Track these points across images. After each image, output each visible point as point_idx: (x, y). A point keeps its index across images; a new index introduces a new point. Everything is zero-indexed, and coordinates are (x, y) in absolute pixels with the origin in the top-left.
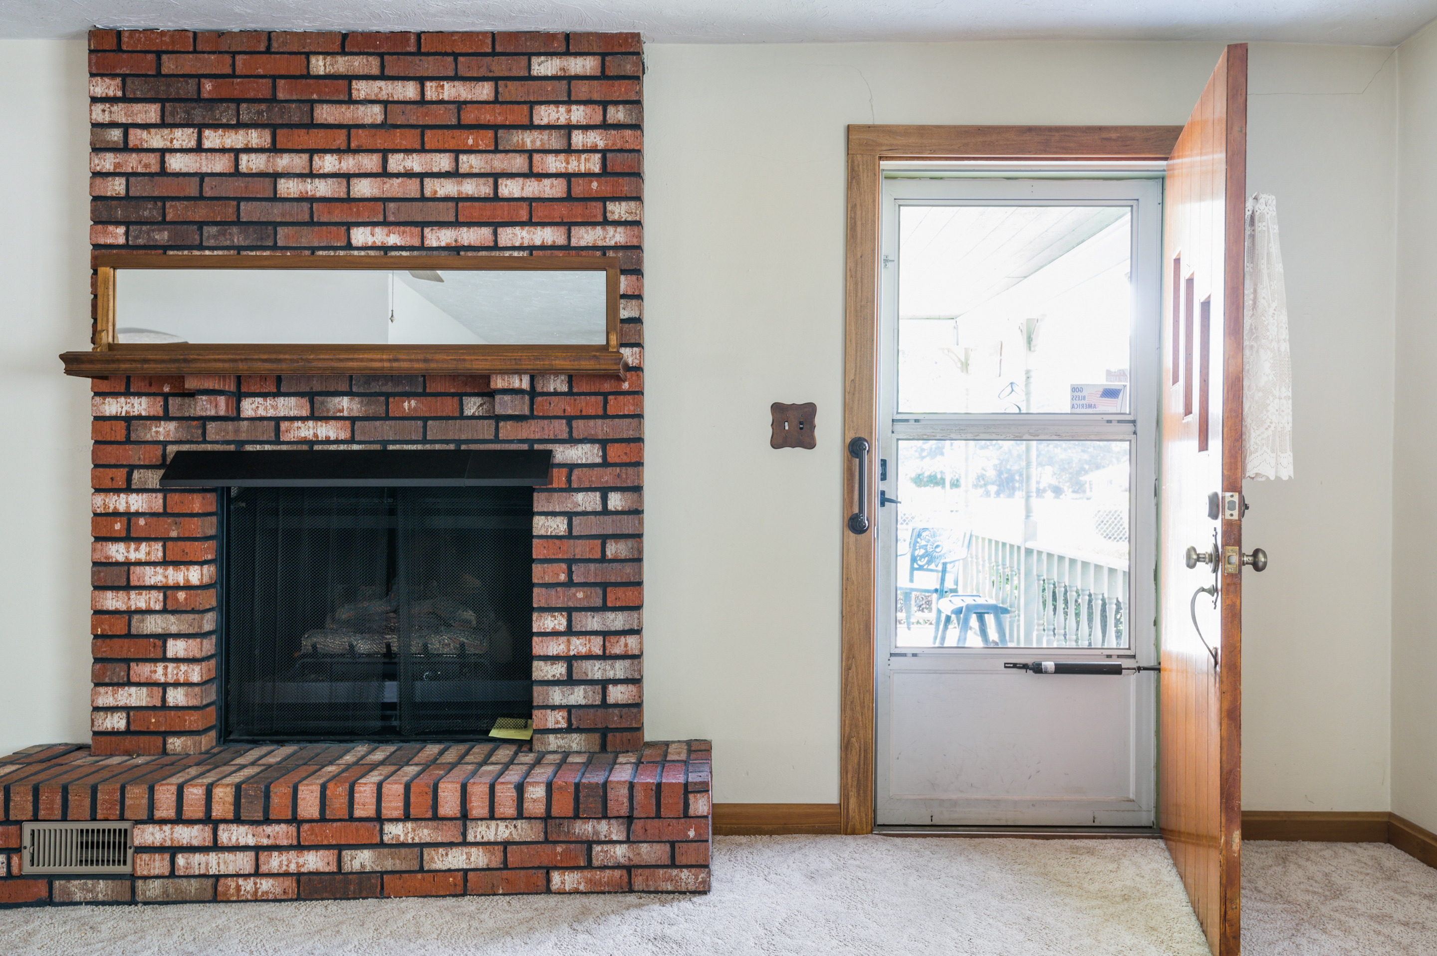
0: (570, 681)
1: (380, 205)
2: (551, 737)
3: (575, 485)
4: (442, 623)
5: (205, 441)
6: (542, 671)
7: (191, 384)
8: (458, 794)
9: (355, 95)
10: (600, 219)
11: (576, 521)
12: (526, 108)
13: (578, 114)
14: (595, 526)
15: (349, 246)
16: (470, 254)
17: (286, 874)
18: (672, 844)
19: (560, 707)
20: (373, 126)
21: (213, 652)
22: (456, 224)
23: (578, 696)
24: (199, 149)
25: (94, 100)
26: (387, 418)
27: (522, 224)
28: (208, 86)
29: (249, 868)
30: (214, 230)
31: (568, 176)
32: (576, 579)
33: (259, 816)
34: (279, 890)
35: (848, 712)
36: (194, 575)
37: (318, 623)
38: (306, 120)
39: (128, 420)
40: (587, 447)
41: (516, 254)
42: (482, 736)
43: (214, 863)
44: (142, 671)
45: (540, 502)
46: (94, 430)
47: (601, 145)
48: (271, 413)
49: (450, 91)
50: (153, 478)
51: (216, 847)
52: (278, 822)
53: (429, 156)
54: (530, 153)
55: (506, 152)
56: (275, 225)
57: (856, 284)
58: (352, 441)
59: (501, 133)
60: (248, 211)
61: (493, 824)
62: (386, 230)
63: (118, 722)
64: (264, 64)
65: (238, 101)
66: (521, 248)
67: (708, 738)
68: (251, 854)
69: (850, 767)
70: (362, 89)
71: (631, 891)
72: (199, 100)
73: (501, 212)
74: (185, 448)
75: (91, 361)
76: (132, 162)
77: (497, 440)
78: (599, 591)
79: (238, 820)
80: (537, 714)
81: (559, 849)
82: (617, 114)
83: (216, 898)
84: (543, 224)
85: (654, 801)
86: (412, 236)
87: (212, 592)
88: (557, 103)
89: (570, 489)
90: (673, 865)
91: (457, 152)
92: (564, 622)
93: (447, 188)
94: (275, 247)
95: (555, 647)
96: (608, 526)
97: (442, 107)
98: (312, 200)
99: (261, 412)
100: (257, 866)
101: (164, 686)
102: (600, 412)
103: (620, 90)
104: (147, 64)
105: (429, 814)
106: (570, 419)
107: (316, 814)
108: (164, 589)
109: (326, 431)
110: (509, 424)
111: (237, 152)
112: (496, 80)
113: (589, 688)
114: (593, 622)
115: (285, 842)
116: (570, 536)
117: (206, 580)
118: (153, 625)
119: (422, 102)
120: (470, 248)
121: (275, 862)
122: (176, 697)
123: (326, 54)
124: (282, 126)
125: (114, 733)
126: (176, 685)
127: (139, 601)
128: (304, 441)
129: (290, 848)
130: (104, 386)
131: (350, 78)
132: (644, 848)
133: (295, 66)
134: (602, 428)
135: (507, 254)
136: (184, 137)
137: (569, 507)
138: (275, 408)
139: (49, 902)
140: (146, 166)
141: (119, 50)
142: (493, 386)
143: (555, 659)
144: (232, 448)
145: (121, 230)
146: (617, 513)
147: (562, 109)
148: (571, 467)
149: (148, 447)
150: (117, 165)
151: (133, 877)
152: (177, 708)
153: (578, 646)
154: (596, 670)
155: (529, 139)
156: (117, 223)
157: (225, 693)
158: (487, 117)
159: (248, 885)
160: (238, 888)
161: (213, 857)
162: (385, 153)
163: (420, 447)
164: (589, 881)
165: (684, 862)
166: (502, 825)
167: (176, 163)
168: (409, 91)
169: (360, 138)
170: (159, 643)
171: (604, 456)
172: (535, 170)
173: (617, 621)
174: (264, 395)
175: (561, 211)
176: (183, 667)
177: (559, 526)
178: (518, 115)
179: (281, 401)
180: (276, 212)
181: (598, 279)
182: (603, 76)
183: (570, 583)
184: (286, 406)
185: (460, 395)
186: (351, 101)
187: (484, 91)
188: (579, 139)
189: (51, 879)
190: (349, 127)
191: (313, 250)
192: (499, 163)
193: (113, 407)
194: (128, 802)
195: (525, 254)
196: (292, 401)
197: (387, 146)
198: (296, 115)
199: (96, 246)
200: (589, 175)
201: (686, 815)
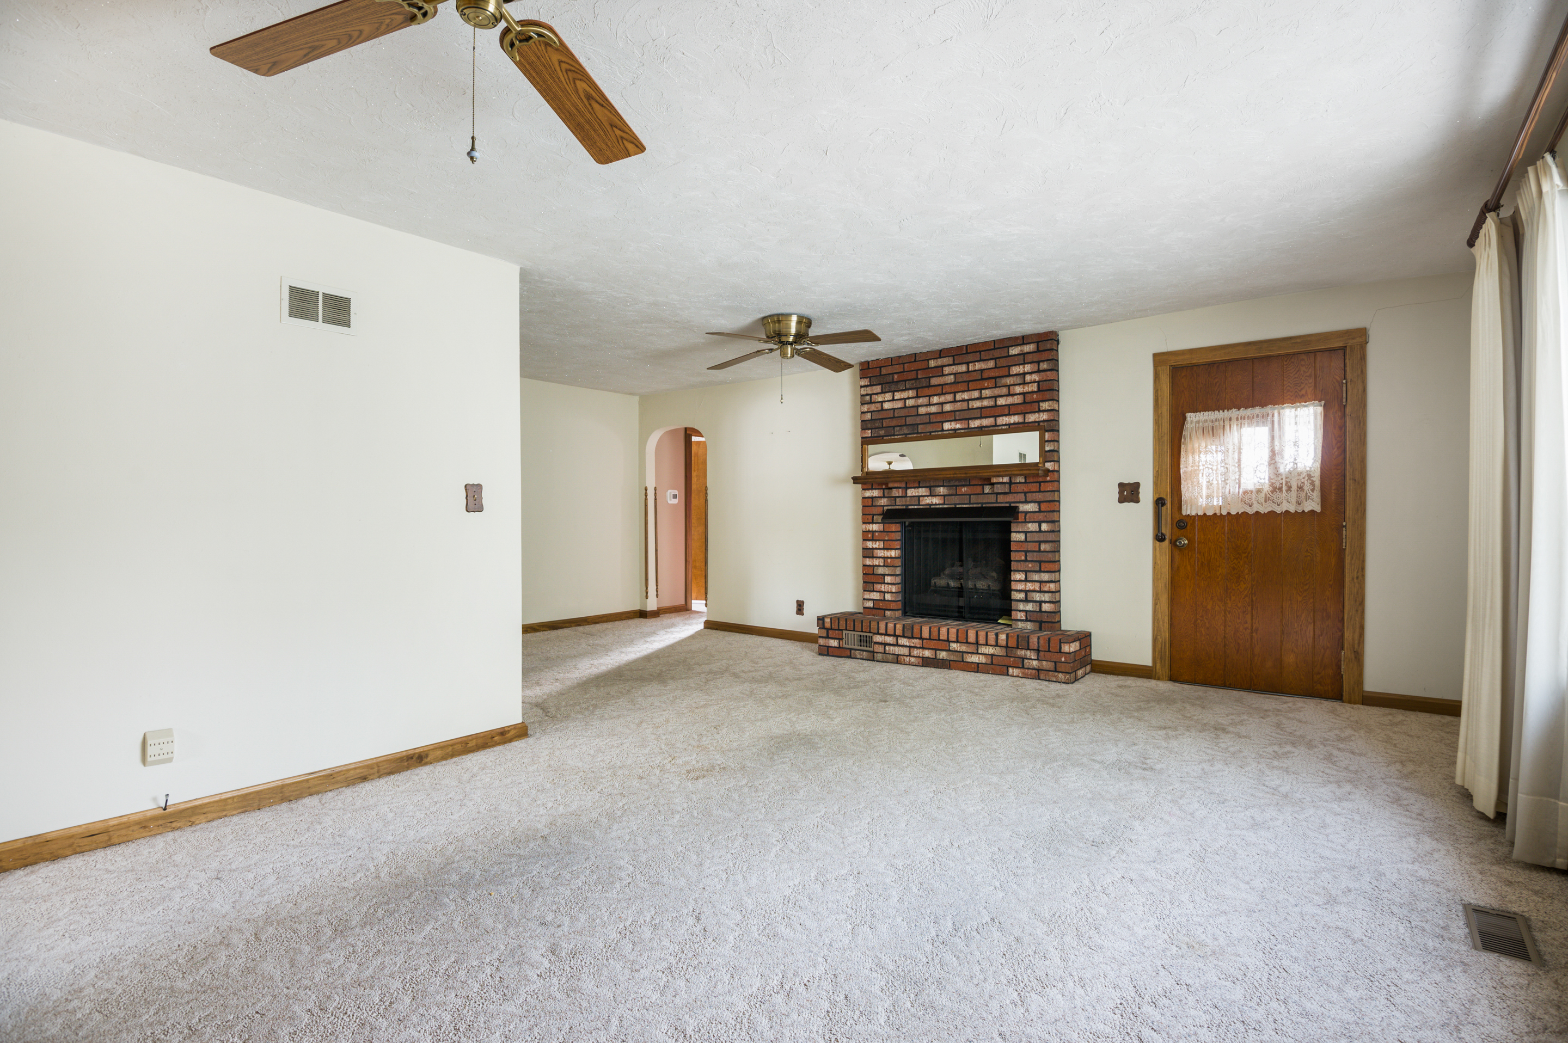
0: (1026, 600)
1: (953, 413)
2: (1019, 623)
3: (1028, 520)
4: (984, 576)
5: (896, 505)
6: (1016, 596)
7: (890, 485)
8: (975, 635)
9: (944, 373)
10: (1037, 410)
11: (1028, 535)
12: (1007, 368)
13: (1028, 368)
14: (1037, 537)
15: (943, 430)
16: (986, 429)
17: (919, 657)
18: (1055, 663)
19: (1022, 611)
20: (951, 383)
21: (900, 582)
22: (981, 418)
23: (1030, 607)
24: (893, 400)
25: (862, 387)
26: (956, 495)
27: (1006, 415)
28: (896, 376)
29: (907, 653)
30: (898, 428)
31: (1024, 394)
32: (1028, 559)
33: (910, 635)
34: (916, 662)
35: (1156, 624)
36: (893, 553)
37: (937, 575)
38: (928, 385)
39: (872, 498)
40: (1032, 504)
41: (1003, 427)
42: (995, 621)
43: (897, 650)
44: (877, 587)
45: (1014, 527)
46: (862, 502)
47: (1037, 379)
48: (917, 494)
49: (978, 366)
50: (879, 518)
51: (897, 645)
52: (916, 638)
53: (971, 392)
54: (1009, 386)
55: (1000, 387)
56: (918, 424)
57: (1159, 426)
58: (944, 504)
59: (997, 380)
60: (909, 421)
61: (988, 647)
62: (955, 422)
63: (870, 604)
64: (914, 366)
65: (905, 381)
66: (1005, 425)
67: (1090, 631)
68: (908, 648)
69: (1157, 649)
70: (947, 370)
71: (1039, 679)
72: (893, 382)
73: (998, 411)
74: (890, 508)
75: (860, 479)
76: (873, 407)
77: (997, 502)
78: (1038, 564)
79: (904, 636)
80: (1013, 613)
81: (1012, 659)
82: (1044, 366)
83: (898, 662)
84: (1014, 414)
85: (1047, 645)
86: (965, 423)
87: (899, 560)
88: (1019, 365)
89: (1026, 522)
90: (1056, 671)
91: (981, 390)
92: (1024, 576)
93: (977, 404)
94: (918, 433)
95: (1020, 586)
96: (1041, 537)
97: (975, 373)
98: (930, 414)
99: (914, 494)
100: (910, 653)
101: (884, 593)
102: (1038, 490)
103: (1045, 355)
104: (877, 372)
105: (965, 641)
106: (1025, 493)
107: (928, 637)
108: (884, 558)
109: (935, 500)
110: (1001, 496)
111: (905, 399)
112: (995, 359)
113: (1034, 604)
114: (1036, 577)
115: (918, 646)
116: (1026, 541)
117: (897, 555)
118: (881, 571)
119: (968, 372)
120: (986, 427)
121: (916, 652)
122: (888, 597)
123: (934, 359)
124: (920, 388)
125: (869, 608)
126: (888, 592)
127: (876, 562)
128: (928, 504)
129: (920, 648)
130: (865, 487)
131: (942, 367)
132: (1044, 663)
133: (923, 365)
134: (1039, 496)
135: (1000, 428)
136: (888, 396)
137: (1025, 529)
138: (918, 492)
139: (850, 657)
140: (877, 408)
141: (869, 368)
142: (992, 481)
143: (1020, 591)
144: (904, 507)
145: (870, 431)
146: (1045, 532)
147: (1021, 367)
148: (1026, 513)
149: (879, 508)
150: (868, 409)
151: (873, 652)
152: (888, 601)
153: (1030, 586)
154: (1037, 597)
155: (1009, 381)
156: (868, 429)
157: (904, 597)
158: (992, 374)
159: (907, 659)
160: (904, 659)
161: (896, 648)
162: (955, 393)
163: (968, 506)
164: (1023, 673)
165: (1060, 670)
166: (991, 648)
167: (886, 406)
168: (963, 368)
169: (946, 389)
170: (883, 577)
171: (1040, 508)
172: (1011, 393)
173: (1045, 577)
174: (915, 488)
175: (1022, 408)
176: (890, 586)
177: (1021, 537)
178: (1004, 371)
179: (920, 490)
180: (918, 420)
181: (1036, 435)
182: (1038, 351)
183: (1026, 561)
184: (922, 491)
185: (983, 485)
186: (943, 375)
187: (991, 364)
188: (1028, 378)
189: (851, 649)
190: (942, 385)
191: (930, 432)
192: (997, 392)
193: (868, 494)
194: (872, 627)
195: (1007, 427)
196: (924, 489)
197: (956, 390)
198: (924, 383)
199: (862, 438)
200: (1033, 392)
201: (1060, 652)
